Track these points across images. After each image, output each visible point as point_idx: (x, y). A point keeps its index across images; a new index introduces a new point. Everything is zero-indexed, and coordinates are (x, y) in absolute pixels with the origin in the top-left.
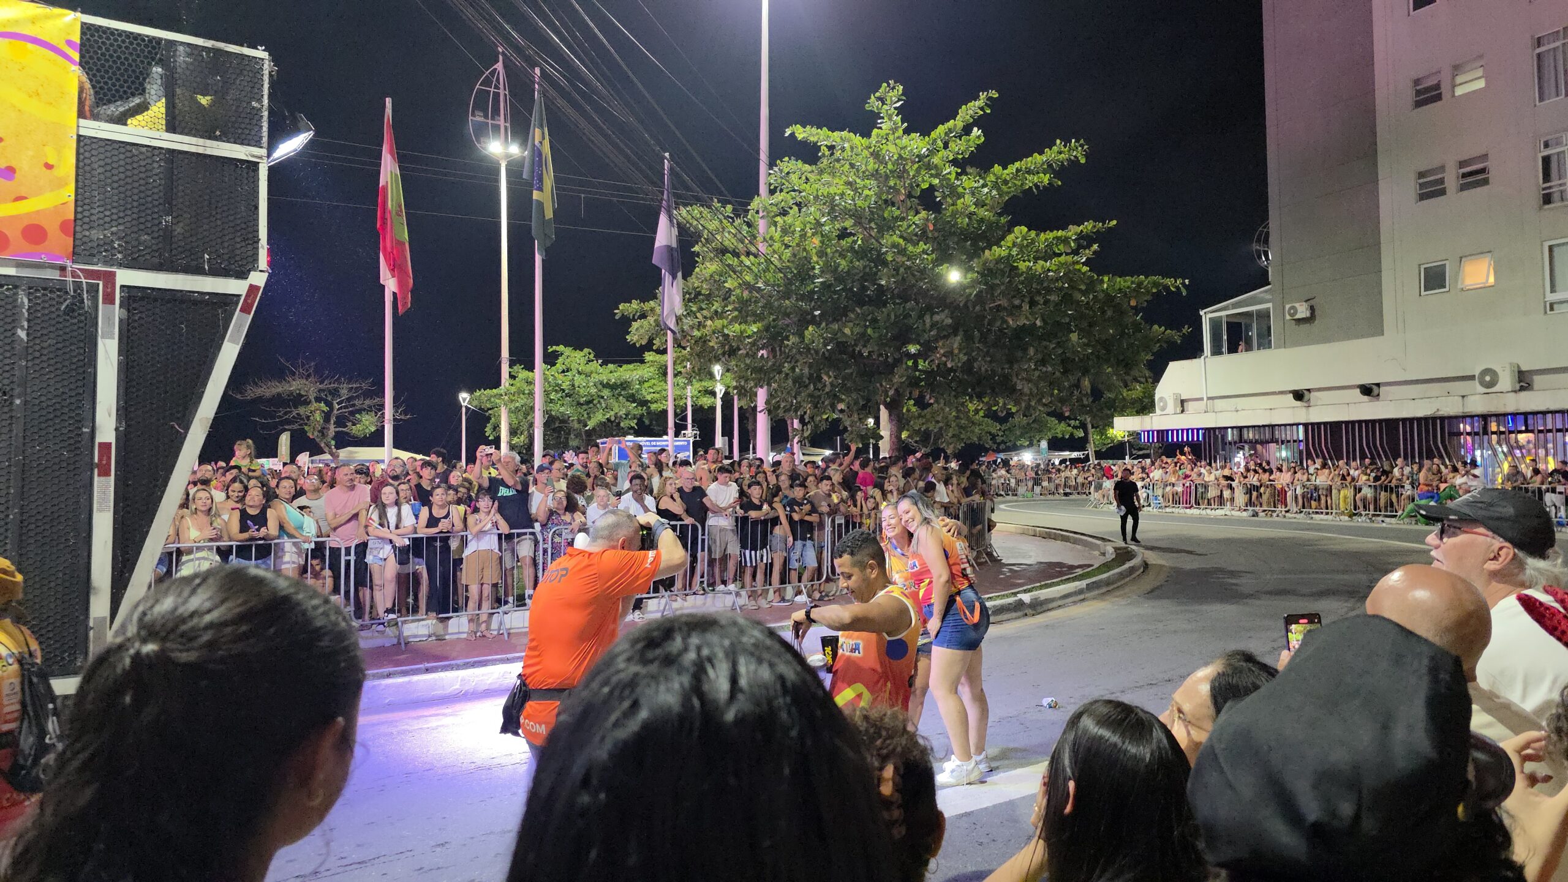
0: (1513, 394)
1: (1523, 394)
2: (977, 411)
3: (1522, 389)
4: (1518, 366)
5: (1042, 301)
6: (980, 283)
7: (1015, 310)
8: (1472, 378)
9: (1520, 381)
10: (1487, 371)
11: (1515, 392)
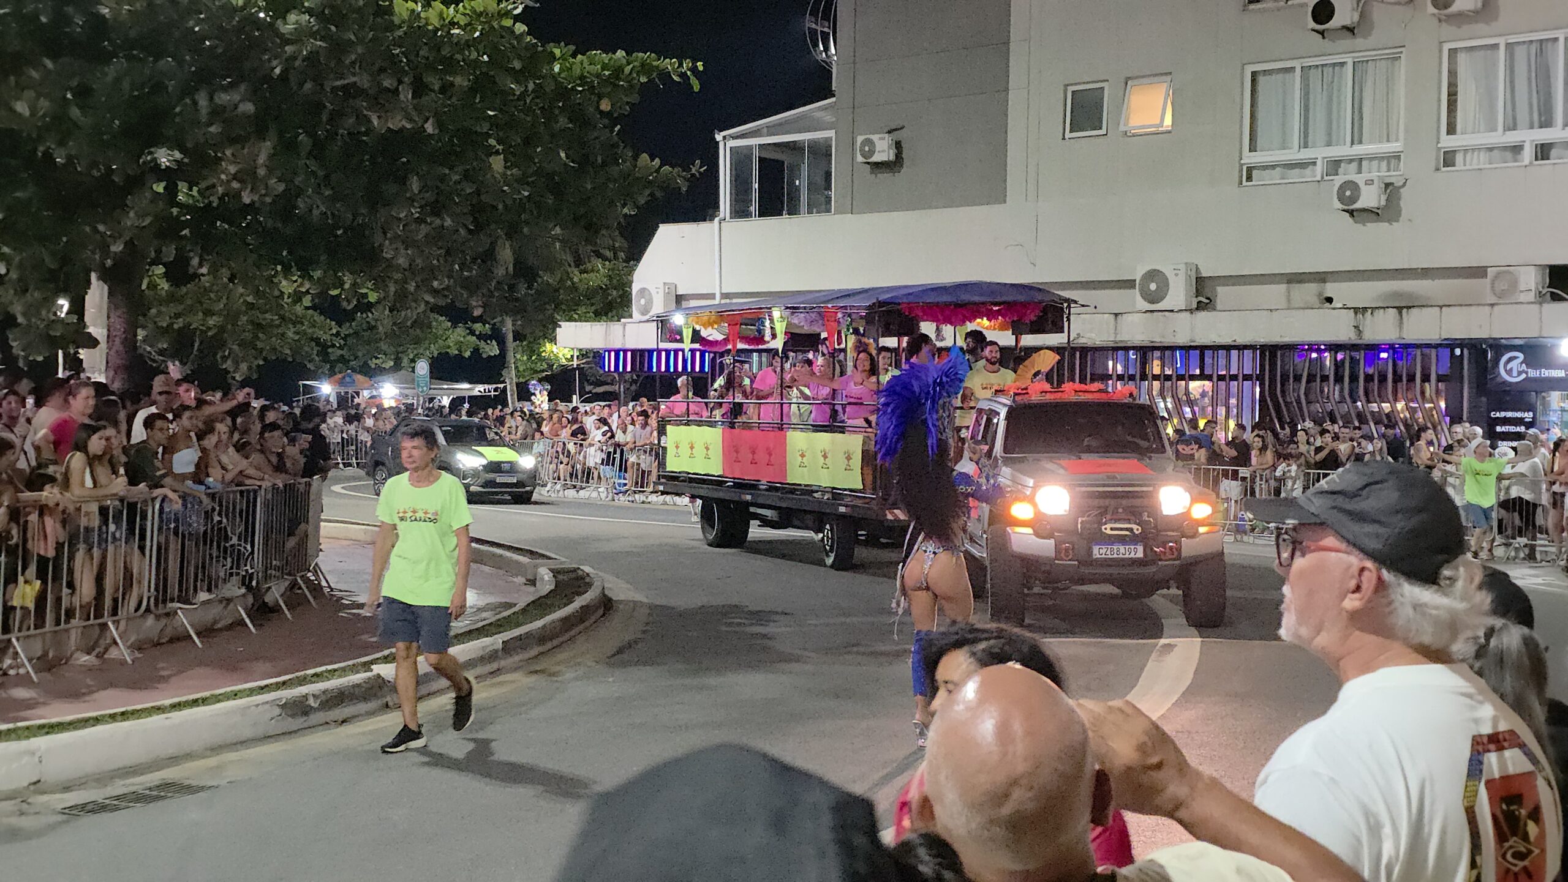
0: (1188, 313)
1: (1202, 315)
2: (298, 297)
3: (1200, 307)
4: (1197, 268)
5: (436, 88)
6: (313, 35)
7: (383, 99)
8: (1129, 284)
9: (1198, 293)
10: (1153, 275)
11: (1191, 311)
